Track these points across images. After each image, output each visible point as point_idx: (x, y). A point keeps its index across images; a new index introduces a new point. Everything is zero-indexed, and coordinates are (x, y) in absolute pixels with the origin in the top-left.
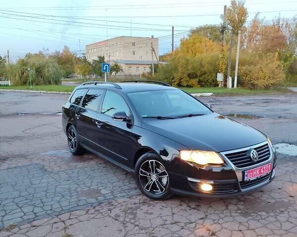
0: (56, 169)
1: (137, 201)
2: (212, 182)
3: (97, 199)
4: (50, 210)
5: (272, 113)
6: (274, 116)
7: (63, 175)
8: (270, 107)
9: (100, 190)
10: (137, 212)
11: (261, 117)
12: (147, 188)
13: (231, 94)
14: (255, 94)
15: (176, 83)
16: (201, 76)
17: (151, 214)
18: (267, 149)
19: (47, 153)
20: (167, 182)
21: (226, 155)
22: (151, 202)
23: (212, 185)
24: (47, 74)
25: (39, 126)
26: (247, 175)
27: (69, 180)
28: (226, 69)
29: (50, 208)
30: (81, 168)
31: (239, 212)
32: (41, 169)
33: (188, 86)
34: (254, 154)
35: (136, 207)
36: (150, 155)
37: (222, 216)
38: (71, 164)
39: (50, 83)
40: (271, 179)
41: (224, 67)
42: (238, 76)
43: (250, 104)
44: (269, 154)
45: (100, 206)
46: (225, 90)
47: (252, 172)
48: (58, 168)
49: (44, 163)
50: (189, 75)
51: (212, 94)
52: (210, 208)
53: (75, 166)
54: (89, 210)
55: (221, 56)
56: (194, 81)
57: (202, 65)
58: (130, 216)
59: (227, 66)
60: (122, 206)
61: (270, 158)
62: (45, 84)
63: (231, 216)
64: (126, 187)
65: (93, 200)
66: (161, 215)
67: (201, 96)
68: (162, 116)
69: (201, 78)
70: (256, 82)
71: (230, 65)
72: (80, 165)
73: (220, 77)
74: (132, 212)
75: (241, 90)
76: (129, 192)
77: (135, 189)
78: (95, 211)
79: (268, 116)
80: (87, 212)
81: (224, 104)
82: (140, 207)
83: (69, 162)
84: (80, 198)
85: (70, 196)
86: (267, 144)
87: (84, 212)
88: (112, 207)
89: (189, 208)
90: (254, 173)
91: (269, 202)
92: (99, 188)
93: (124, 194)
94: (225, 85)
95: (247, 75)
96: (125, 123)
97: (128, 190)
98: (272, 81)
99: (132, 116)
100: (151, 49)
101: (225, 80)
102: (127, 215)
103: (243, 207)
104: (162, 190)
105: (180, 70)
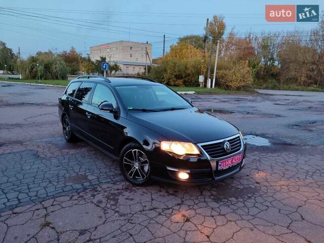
0: (49, 155)
1: (120, 187)
2: (189, 171)
3: (82, 185)
4: (35, 196)
5: (242, 110)
6: (243, 111)
7: (54, 161)
8: (241, 105)
9: (87, 176)
10: (119, 198)
11: (233, 113)
12: (130, 175)
13: (210, 93)
14: (229, 94)
15: (165, 83)
16: (185, 77)
17: (132, 199)
18: (239, 141)
19: (43, 140)
20: (148, 170)
21: (202, 146)
22: (133, 188)
23: (188, 173)
24: (55, 70)
25: (41, 115)
26: (220, 165)
27: (60, 166)
28: (207, 72)
29: (35, 194)
30: (73, 155)
31: (212, 197)
32: (34, 155)
33: (175, 85)
34: (227, 145)
35: (118, 193)
36: (133, 144)
37: (197, 202)
38: (64, 150)
39: (57, 78)
40: (241, 168)
41: (205, 70)
42: (216, 79)
43: (224, 101)
44: (240, 145)
45: (84, 192)
46: (205, 90)
47: (225, 161)
48: (51, 155)
49: (39, 149)
50: (176, 76)
51: (194, 92)
52: (186, 194)
53: (68, 153)
54: (73, 196)
55: (203, 61)
56: (180, 82)
57: (186, 68)
58: (112, 202)
59: (208, 69)
60: (106, 191)
61: (241, 149)
62: (53, 79)
63: (205, 202)
64: (112, 173)
65: (79, 186)
66: (141, 202)
67: (186, 94)
68: (147, 109)
69: (186, 79)
70: (230, 84)
71: (209, 68)
72: (73, 151)
73: (201, 79)
74: (113, 198)
75: (218, 90)
76: (114, 178)
77: (120, 175)
78: (79, 197)
79: (239, 112)
80: (71, 198)
81: (204, 101)
82: (123, 193)
83: (62, 149)
84: (67, 184)
85: (58, 182)
86: (239, 137)
87: (68, 198)
88: (95, 193)
89: (167, 194)
90: (227, 163)
91: (239, 188)
92: (87, 174)
93: (110, 180)
94: (205, 86)
95: (223, 77)
96: (112, 115)
97: (113, 176)
98: (243, 84)
99: (118, 108)
100: (145, 52)
101: (206, 82)
102: (109, 201)
103: (215, 193)
104: (143, 177)
105: (169, 72)
